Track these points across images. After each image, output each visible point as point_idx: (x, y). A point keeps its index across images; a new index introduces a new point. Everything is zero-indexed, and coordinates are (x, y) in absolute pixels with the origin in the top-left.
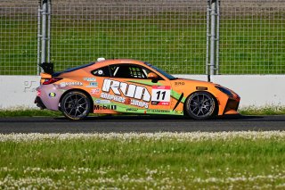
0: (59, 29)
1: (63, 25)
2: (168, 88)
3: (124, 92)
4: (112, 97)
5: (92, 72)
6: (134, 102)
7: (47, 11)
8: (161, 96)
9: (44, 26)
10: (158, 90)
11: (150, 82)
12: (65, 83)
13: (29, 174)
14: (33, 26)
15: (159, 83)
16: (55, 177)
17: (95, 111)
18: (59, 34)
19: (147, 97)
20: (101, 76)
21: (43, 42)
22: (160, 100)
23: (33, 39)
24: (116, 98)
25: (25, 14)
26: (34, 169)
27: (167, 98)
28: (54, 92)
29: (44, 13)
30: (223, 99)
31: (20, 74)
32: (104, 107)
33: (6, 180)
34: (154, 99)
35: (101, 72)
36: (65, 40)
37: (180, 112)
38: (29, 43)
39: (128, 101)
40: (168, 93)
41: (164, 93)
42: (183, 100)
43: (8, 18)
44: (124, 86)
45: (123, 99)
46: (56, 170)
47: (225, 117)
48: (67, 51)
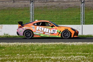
0: (87, 11)
1: (88, 10)
2: (56, 29)
3: (43, 30)
4: (39, 32)
5: (33, 24)
6: (46, 33)
7: (83, 5)
8: (54, 31)
9: (83, 10)
10: (53, 30)
11: (51, 27)
12: (25, 28)
13: (78, 55)
14: (79, 10)
15: (53, 27)
16: (86, 56)
17: (34, 36)
18: (87, 12)
19: (50, 32)
20: (36, 25)
21: (82, 15)
22: (54, 33)
23: (79, 14)
24: (40, 32)
25: (77, 6)
26: (80, 53)
27: (56, 32)
28: (22, 30)
29: (83, 6)
30: (73, 32)
31: (75, 24)
32: (37, 35)
33: (71, 56)
34: (52, 32)
35: (36, 24)
36: (89, 14)
37: (60, 36)
38: (78, 15)
39: (44, 33)
40: (56, 30)
41: (55, 31)
42: (61, 33)
43: (72, 8)
44: (43, 29)
45: (43, 32)
46: (87, 54)
47: (73, 38)
48: (89, 17)
